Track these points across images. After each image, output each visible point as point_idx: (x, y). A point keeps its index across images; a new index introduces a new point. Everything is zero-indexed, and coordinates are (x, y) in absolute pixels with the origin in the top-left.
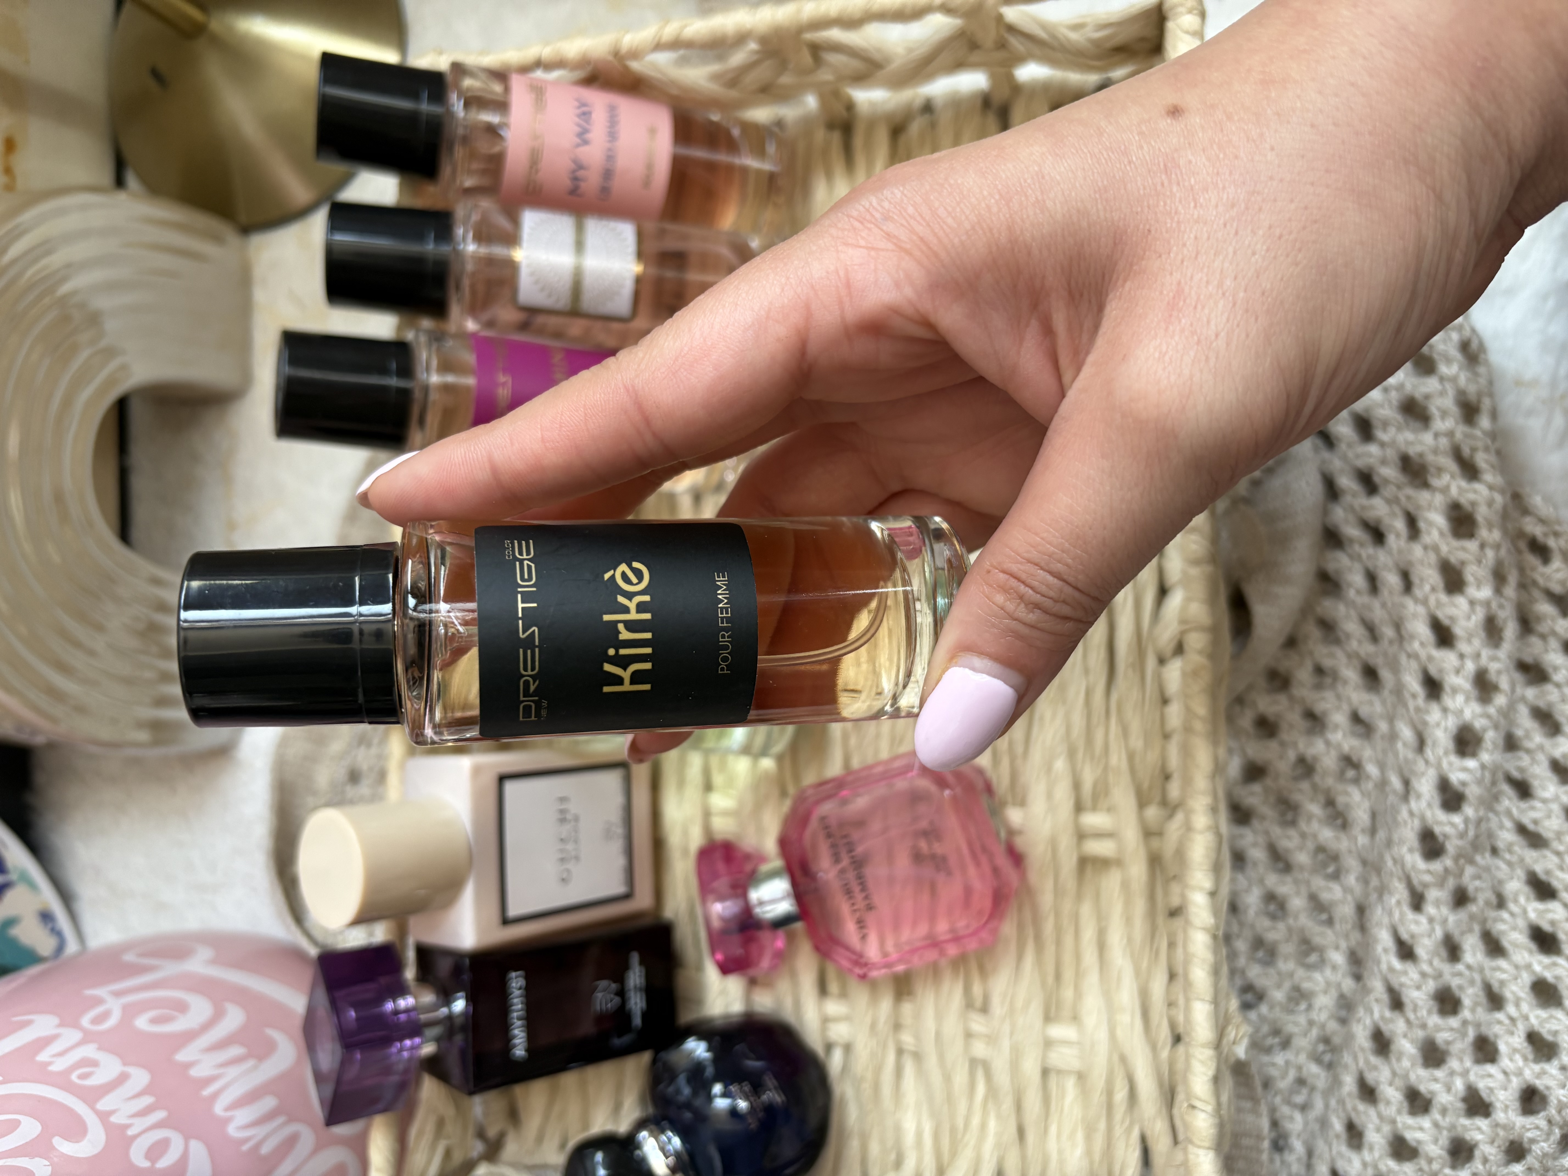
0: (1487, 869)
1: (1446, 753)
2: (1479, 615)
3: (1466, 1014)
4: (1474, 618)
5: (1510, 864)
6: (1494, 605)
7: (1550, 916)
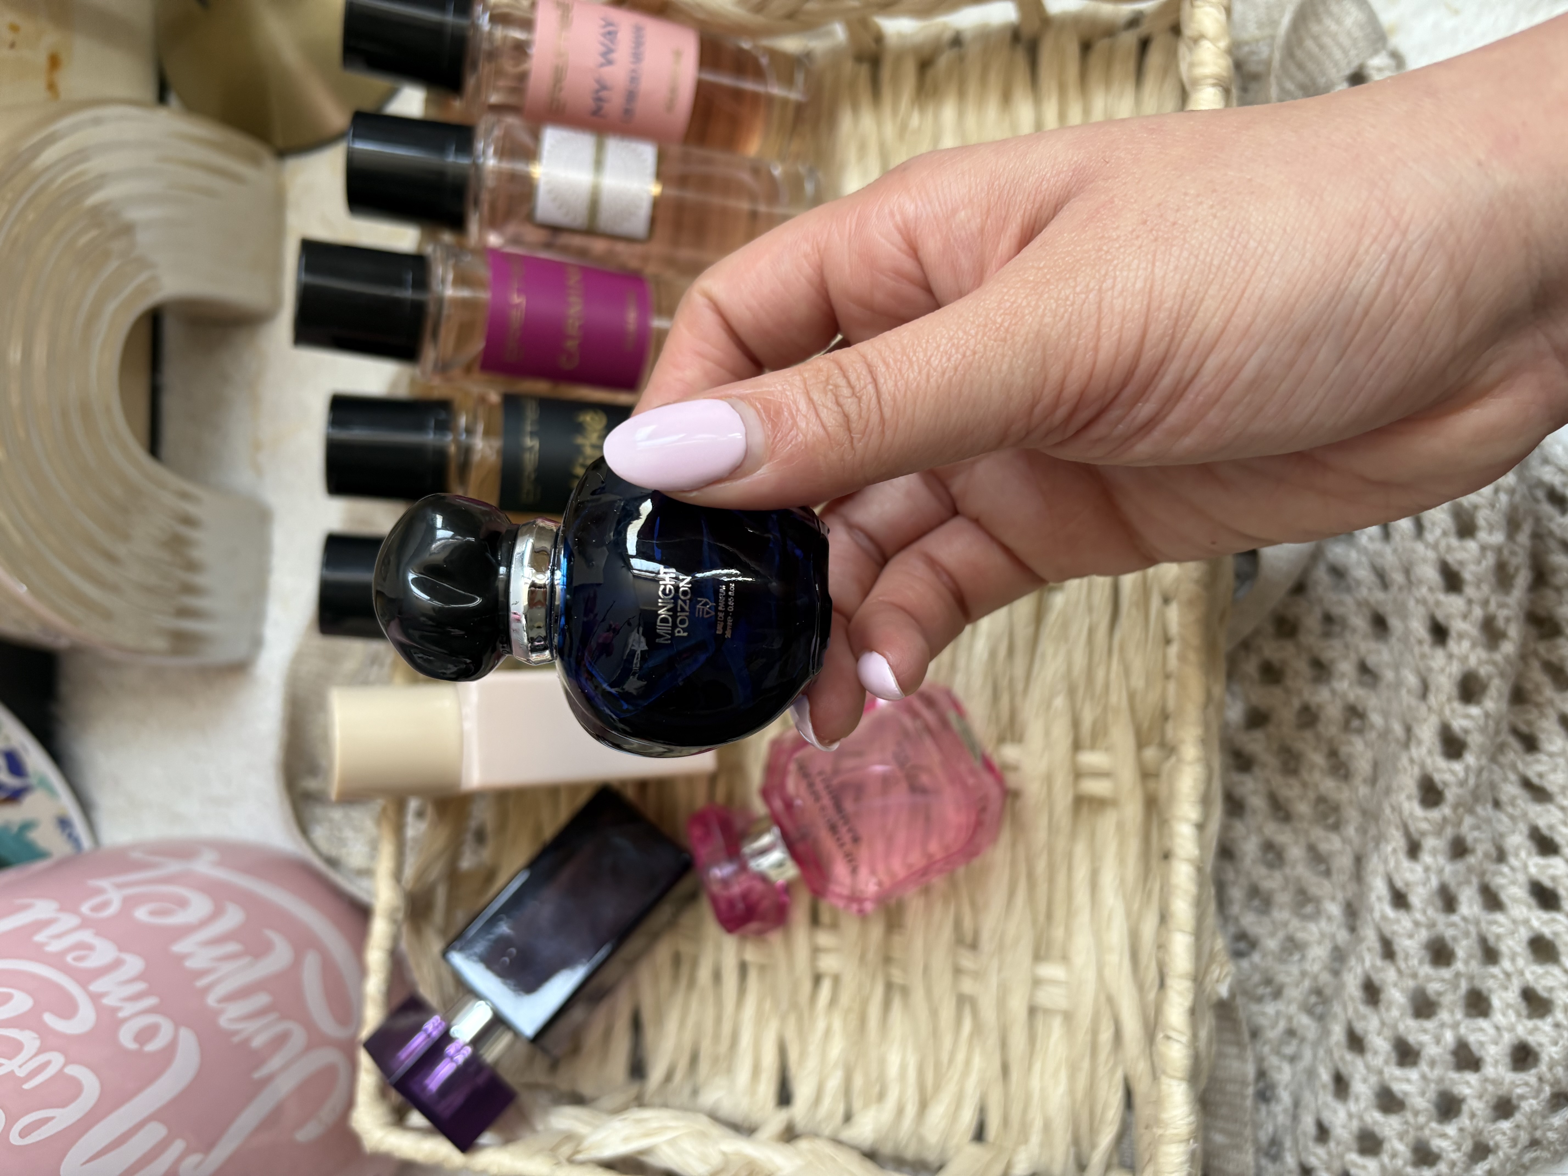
0: (1489, 821)
1: (1449, 700)
2: (1490, 560)
3: (1459, 965)
4: (1484, 563)
5: (1512, 818)
6: (1506, 552)
7: (1551, 871)
